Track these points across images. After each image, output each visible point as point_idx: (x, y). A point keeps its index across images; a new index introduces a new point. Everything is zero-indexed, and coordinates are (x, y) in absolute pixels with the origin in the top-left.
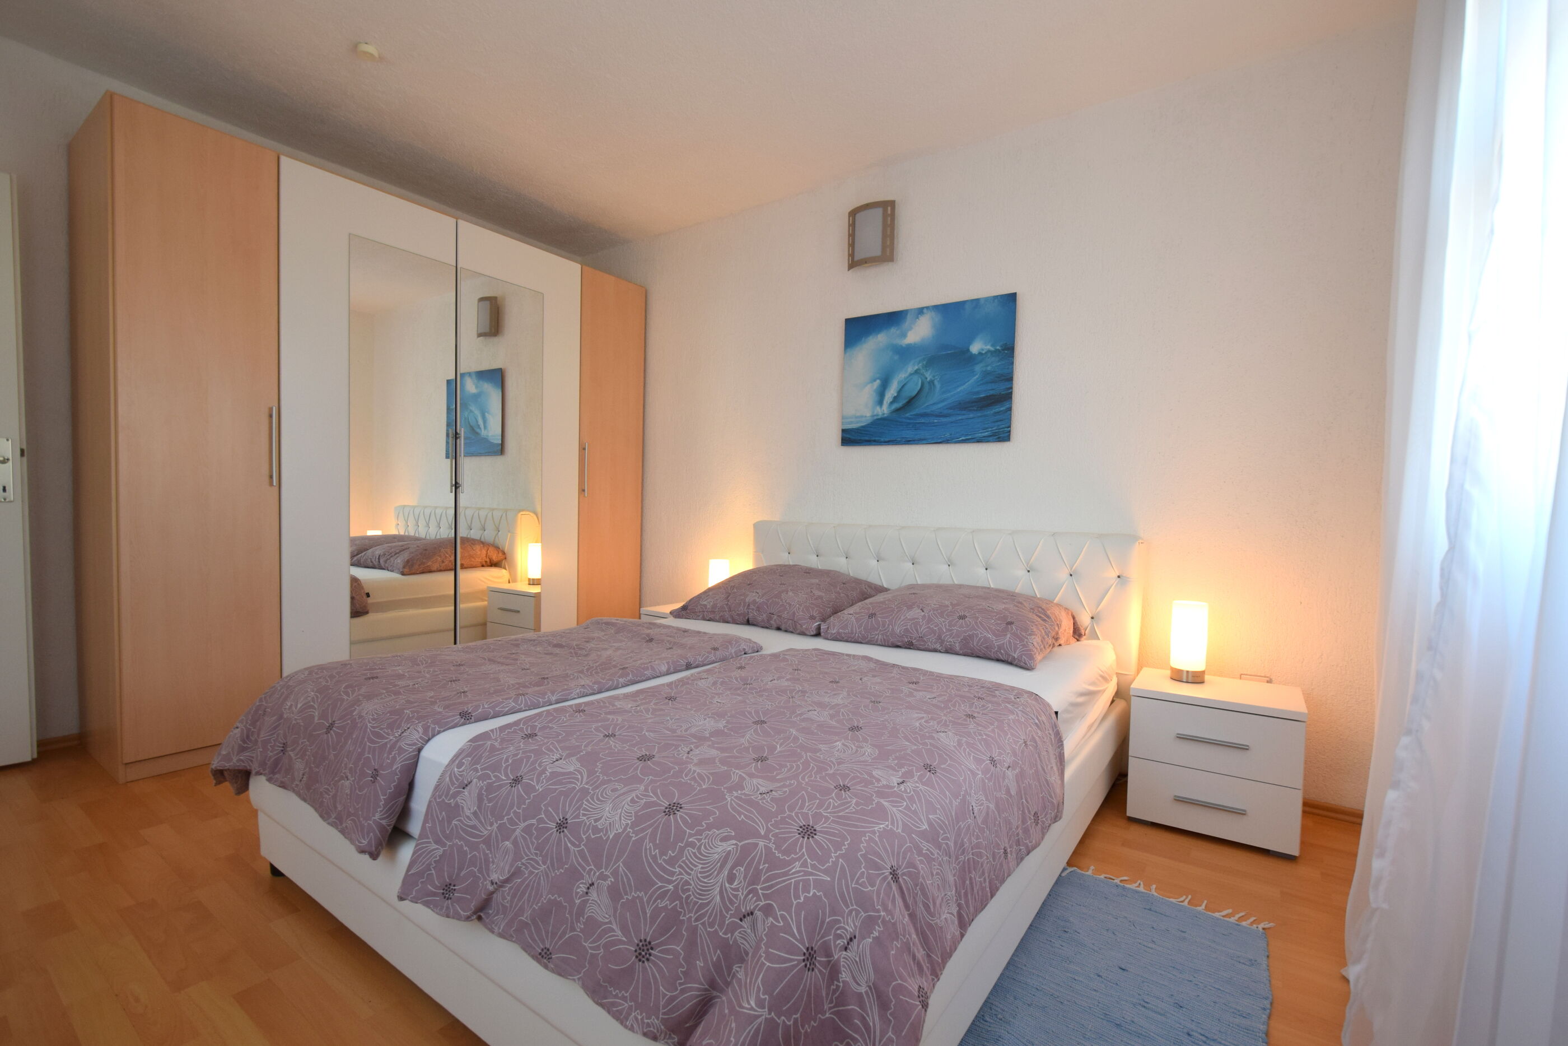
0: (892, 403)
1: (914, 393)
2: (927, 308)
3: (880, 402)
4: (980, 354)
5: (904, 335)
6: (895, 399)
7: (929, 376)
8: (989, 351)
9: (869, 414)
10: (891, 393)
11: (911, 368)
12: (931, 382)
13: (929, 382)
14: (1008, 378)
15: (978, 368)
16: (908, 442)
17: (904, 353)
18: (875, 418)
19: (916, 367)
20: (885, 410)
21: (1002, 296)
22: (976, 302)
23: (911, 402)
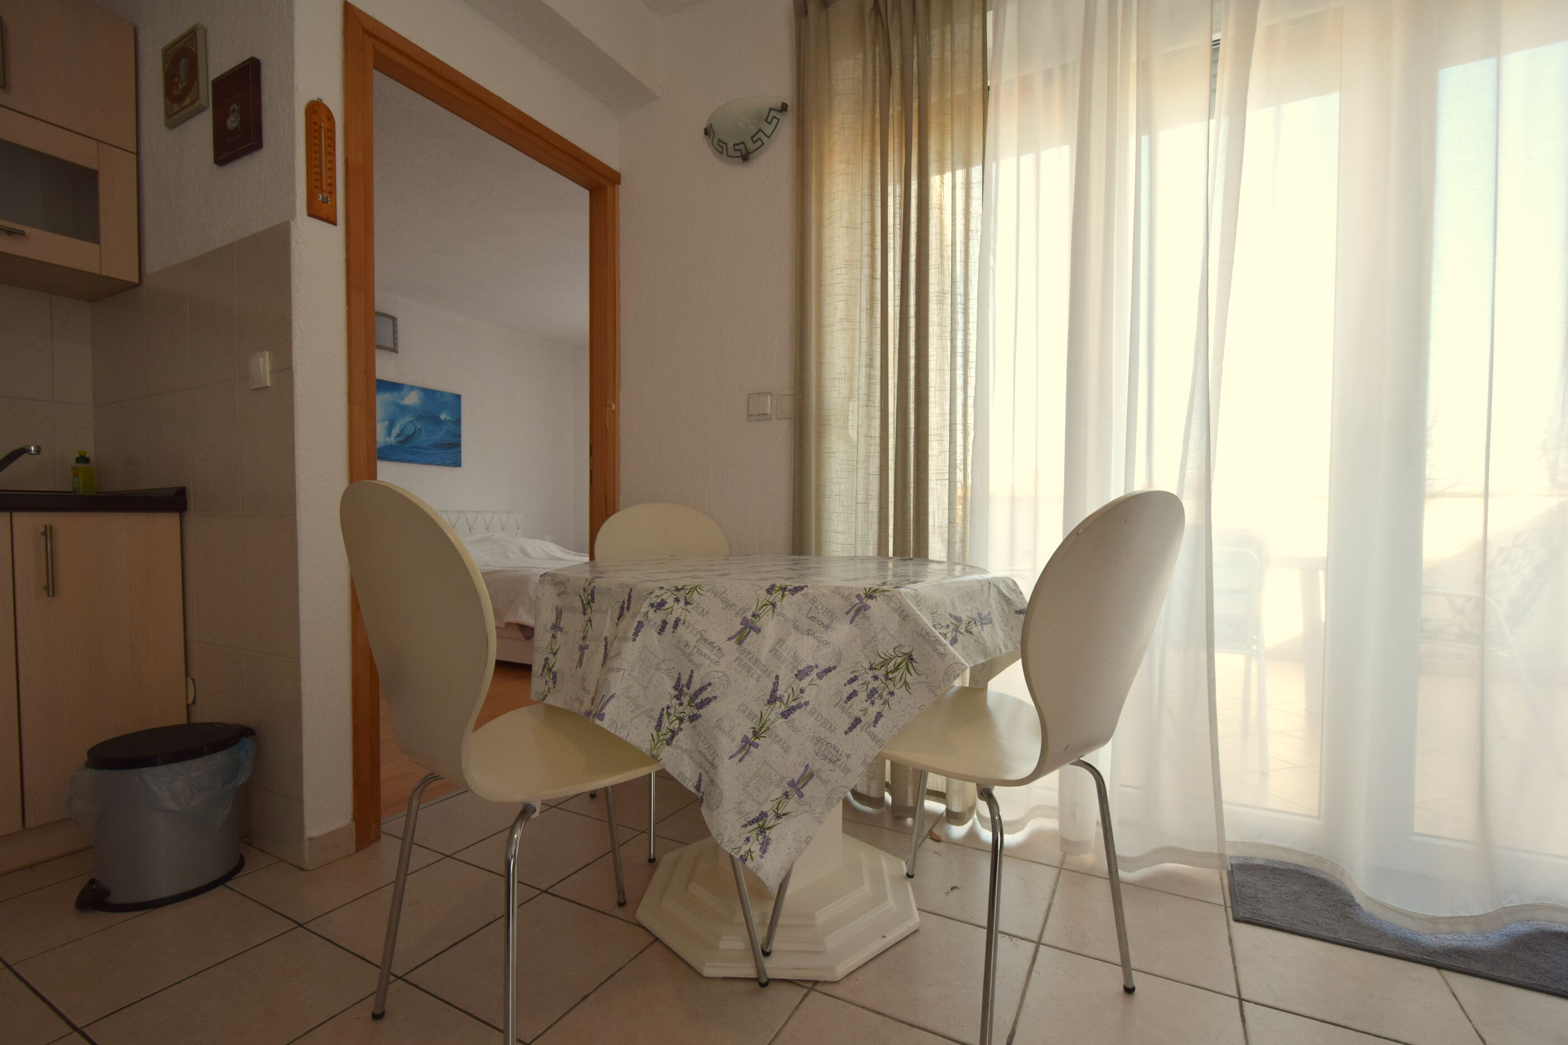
0: (396, 437)
1: (411, 433)
2: (416, 387)
3: (389, 435)
4: (445, 420)
5: (403, 398)
6: (399, 435)
7: (419, 426)
8: (449, 420)
9: (382, 441)
10: (396, 431)
11: (408, 419)
12: (420, 430)
13: (418, 429)
14: (459, 436)
15: (445, 427)
16: (409, 461)
17: (404, 409)
18: (386, 444)
19: (410, 419)
20: (392, 440)
21: (454, 394)
22: (442, 393)
23: (408, 439)
